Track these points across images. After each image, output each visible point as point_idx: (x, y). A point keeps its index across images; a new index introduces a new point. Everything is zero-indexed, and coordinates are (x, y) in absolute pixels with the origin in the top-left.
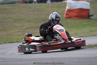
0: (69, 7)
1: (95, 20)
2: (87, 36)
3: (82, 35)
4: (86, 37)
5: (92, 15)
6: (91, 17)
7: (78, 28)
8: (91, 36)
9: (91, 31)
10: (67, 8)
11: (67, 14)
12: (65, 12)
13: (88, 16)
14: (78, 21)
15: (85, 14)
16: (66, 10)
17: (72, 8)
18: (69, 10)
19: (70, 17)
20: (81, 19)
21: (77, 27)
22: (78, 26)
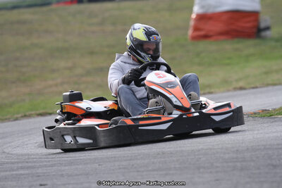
0: (202, 7)
1: (277, 40)
2: (256, 87)
3: (241, 84)
4: (253, 88)
5: (267, 28)
6: (263, 34)
7: (228, 64)
8: (268, 85)
9: (266, 73)
10: (197, 10)
11: (196, 29)
12: (192, 23)
13: (255, 30)
14: (229, 46)
15: (246, 24)
16: (194, 16)
17: (211, 11)
18: (201, 18)
19: (206, 37)
20: (236, 40)
21: (227, 61)
22: (229, 58)
